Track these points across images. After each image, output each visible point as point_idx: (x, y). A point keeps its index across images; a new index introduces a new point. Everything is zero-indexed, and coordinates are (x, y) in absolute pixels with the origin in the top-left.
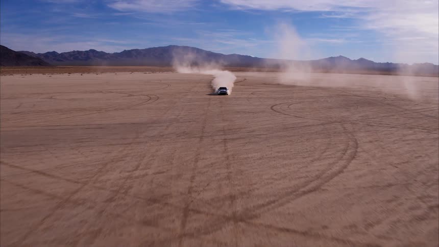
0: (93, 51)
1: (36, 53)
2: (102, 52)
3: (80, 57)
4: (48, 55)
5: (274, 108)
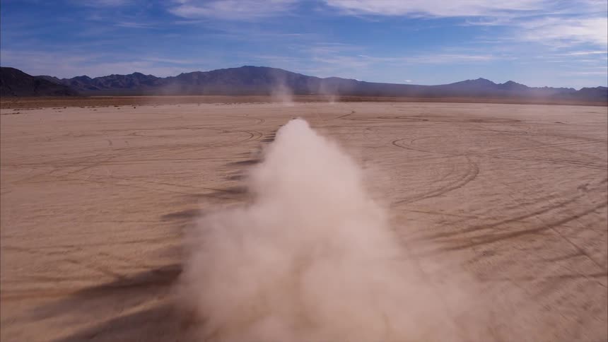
0: (138, 75)
1: (60, 78)
2: (151, 76)
3: (121, 84)
4: (76, 81)
5: (396, 143)
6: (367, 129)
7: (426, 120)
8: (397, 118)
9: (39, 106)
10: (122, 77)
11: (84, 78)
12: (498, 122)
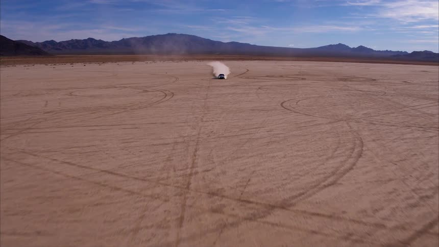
1: (34, 42)
2: (100, 40)
3: (78, 46)
4: (46, 44)
5: (284, 105)
6: (259, 88)
7: (305, 79)
8: (281, 76)
9: (14, 64)
10: (80, 40)
11: (52, 42)
12: (360, 81)
